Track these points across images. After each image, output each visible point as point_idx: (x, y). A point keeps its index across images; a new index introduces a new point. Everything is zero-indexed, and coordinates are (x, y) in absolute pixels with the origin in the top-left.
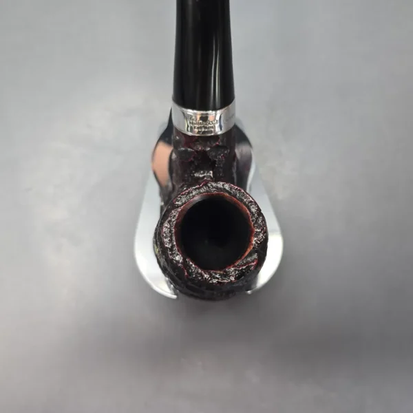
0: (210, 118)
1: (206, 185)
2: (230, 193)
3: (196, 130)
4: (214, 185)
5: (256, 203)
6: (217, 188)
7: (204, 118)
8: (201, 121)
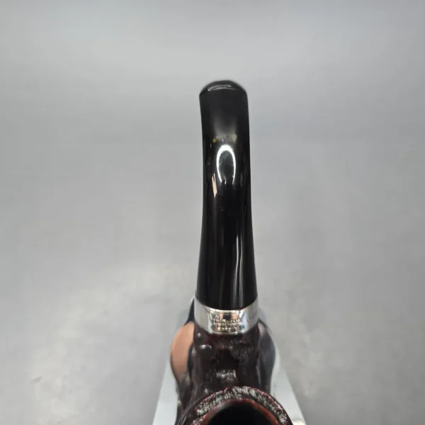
0: (234, 317)
1: (230, 390)
2: (256, 400)
3: (219, 328)
4: (240, 390)
5: (285, 412)
6: (242, 394)
7: (228, 317)
8: (224, 320)
